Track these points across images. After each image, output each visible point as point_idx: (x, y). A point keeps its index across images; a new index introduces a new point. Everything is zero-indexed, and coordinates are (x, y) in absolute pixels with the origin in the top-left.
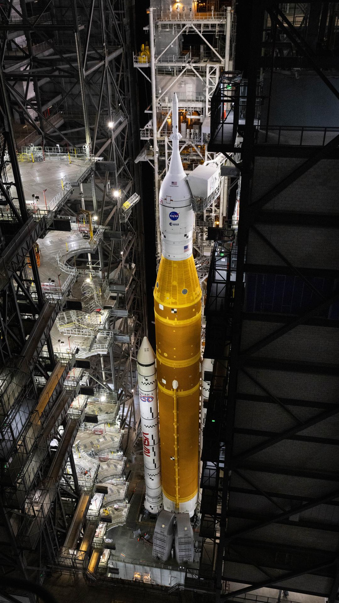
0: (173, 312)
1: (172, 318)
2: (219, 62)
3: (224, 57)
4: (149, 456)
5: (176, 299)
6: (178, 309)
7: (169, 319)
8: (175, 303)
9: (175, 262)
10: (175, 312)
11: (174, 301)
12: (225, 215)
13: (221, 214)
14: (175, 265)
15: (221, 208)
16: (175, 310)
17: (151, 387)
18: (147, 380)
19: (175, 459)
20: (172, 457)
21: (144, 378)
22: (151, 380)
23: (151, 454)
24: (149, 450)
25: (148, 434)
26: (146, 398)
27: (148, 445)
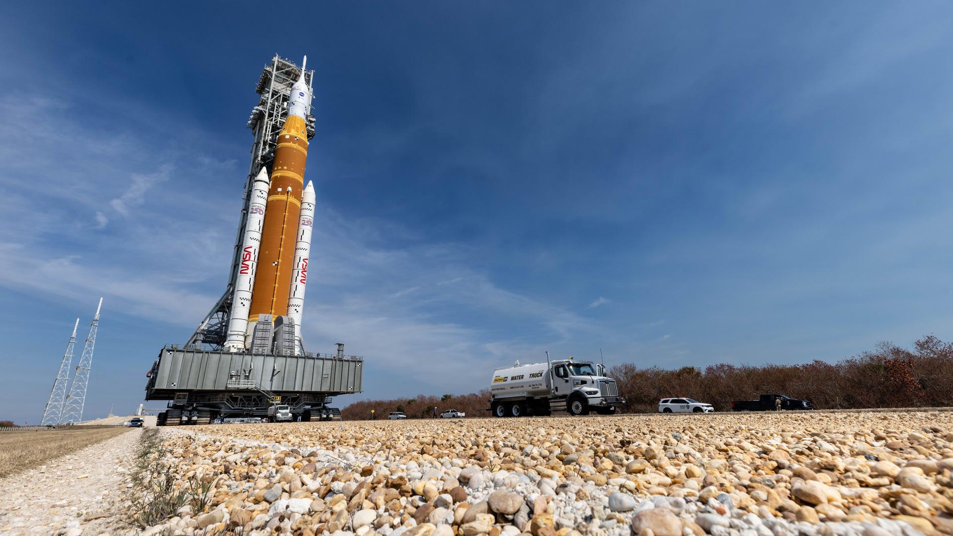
0: (296, 139)
4: (247, 273)
5: (298, 132)
7: (292, 144)
8: (298, 134)
14: (299, 118)
16: (298, 138)
17: (264, 202)
18: (262, 194)
19: (278, 262)
20: (274, 263)
21: (260, 192)
22: (265, 195)
23: (250, 271)
24: (248, 266)
25: (251, 247)
26: (258, 210)
27: (249, 260)
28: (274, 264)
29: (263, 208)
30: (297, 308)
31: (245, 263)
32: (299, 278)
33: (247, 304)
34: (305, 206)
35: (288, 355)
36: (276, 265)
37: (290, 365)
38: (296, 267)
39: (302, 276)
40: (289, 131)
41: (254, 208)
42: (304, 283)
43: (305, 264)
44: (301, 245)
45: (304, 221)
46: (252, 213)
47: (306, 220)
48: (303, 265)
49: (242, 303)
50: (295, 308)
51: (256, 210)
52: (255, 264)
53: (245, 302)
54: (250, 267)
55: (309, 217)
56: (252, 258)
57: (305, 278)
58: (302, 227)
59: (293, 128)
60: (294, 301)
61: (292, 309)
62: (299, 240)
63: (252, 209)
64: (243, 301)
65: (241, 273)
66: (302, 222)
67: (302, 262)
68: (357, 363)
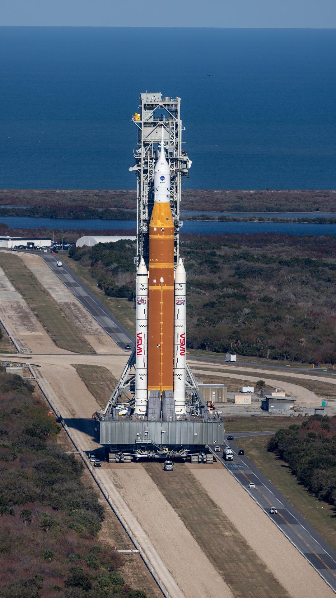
0: (162, 230)
1: (161, 235)
2: (175, 120)
3: (177, 119)
4: (141, 355)
5: (163, 223)
6: (164, 228)
7: (160, 235)
8: (163, 225)
9: (162, 203)
10: (163, 230)
11: (162, 224)
12: (180, 200)
13: (178, 200)
14: (162, 205)
15: (178, 195)
16: (163, 229)
17: (145, 292)
18: (143, 286)
19: (161, 345)
20: (158, 345)
21: (142, 285)
22: (146, 286)
23: (143, 353)
24: (141, 348)
25: (141, 333)
26: (142, 301)
27: (141, 344)
28: (158, 347)
29: (146, 298)
30: (180, 377)
31: (139, 346)
32: (179, 352)
33: (145, 378)
34: (177, 286)
35: (171, 420)
36: (159, 347)
37: (171, 428)
38: (176, 343)
39: (181, 350)
40: (156, 224)
41: (139, 299)
42: (184, 355)
43: (182, 339)
44: (178, 323)
45: (177, 300)
46: (138, 304)
47: (179, 300)
48: (181, 340)
49: (141, 378)
50: (179, 377)
51: (140, 301)
52: (146, 346)
53: (143, 377)
54: (143, 349)
55: (181, 297)
56: (143, 342)
57: (184, 350)
58: (177, 307)
59: (159, 219)
60: (177, 372)
61: (176, 378)
62: (176, 318)
63: (138, 300)
64: (141, 376)
65: (138, 354)
66: (176, 302)
67: (180, 338)
68: (219, 424)
